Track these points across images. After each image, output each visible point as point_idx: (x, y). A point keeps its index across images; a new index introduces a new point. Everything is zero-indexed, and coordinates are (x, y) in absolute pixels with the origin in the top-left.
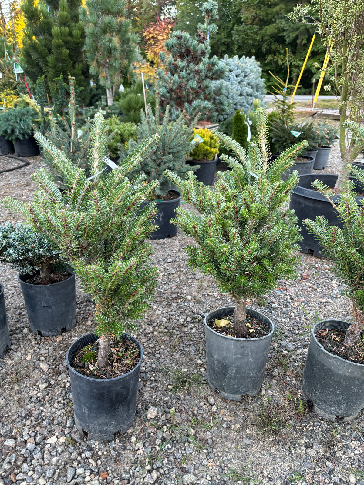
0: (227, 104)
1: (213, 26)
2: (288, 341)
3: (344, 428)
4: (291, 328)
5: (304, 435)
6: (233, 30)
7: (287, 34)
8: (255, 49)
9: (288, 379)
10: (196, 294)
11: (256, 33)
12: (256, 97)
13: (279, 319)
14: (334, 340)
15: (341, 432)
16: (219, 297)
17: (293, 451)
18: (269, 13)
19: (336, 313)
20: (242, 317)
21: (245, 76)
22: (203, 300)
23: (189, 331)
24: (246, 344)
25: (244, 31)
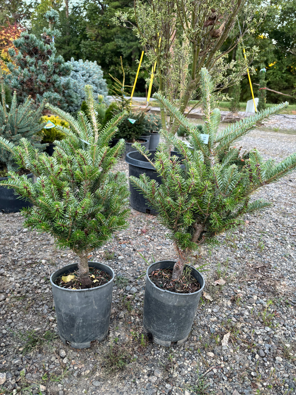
0: (75, 97)
1: (57, 31)
2: (131, 286)
3: (178, 350)
4: (134, 274)
5: (147, 365)
6: (81, 44)
7: (124, 51)
8: (100, 60)
9: (132, 318)
10: (50, 257)
11: (100, 48)
12: (100, 93)
13: (124, 268)
14: (165, 278)
15: (176, 354)
16: (72, 258)
17: (137, 382)
18: (109, 33)
19: (169, 256)
20: (84, 269)
21: (90, 76)
22: (57, 262)
23: (43, 291)
24: (89, 294)
25: (90, 45)
